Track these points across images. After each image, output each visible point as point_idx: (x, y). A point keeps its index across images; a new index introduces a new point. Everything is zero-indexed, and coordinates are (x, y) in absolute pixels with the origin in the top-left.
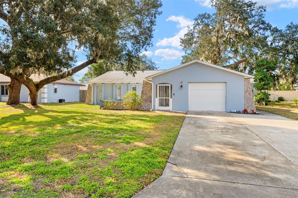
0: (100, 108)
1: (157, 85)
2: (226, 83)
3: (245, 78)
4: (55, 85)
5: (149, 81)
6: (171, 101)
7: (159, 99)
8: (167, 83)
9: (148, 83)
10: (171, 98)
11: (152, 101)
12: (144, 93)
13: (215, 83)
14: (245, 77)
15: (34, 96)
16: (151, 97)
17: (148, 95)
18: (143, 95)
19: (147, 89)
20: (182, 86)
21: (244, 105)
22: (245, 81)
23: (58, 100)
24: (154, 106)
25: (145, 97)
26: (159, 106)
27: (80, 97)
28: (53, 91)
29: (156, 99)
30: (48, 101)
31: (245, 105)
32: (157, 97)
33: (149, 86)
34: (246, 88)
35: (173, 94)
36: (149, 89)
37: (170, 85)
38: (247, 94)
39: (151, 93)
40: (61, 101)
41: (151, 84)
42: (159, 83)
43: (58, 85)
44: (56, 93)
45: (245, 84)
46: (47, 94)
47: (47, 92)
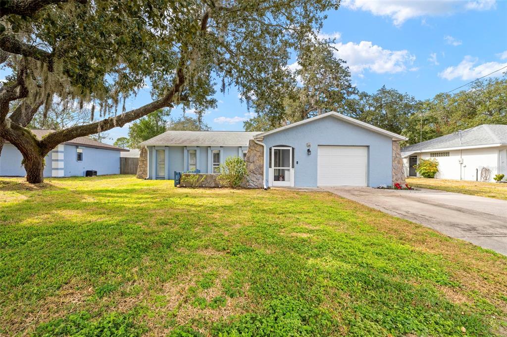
0: (176, 186)
1: (270, 149)
2: (368, 147)
3: (393, 141)
4: (79, 147)
5: (259, 141)
7: (275, 169)
8: (287, 145)
9: (257, 144)
10: (293, 167)
11: (263, 172)
13: (354, 146)
14: (393, 139)
15: (34, 164)
16: (261, 167)
17: (258, 163)
18: (249, 163)
19: (255, 155)
20: (309, 151)
21: (391, 178)
22: (393, 145)
23: (84, 173)
24: (267, 181)
25: (252, 167)
26: (275, 180)
27: (121, 168)
28: (75, 157)
29: (270, 169)
30: (64, 173)
31: (393, 178)
32: (270, 167)
33: (258, 149)
34: (394, 154)
35: (295, 163)
36: (259, 154)
37: (291, 149)
38: (396, 162)
39: (262, 161)
40: (89, 174)
41: (263, 146)
42: (274, 145)
43: (84, 148)
44: (80, 160)
45: (393, 149)
46: (63, 163)
47: (63, 159)
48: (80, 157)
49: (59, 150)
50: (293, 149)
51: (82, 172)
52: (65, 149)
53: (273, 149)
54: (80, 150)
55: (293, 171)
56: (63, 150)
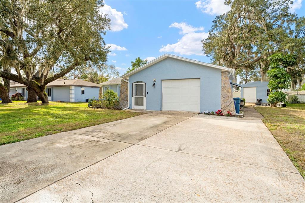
1: (133, 84)
2: (200, 78)
3: (222, 72)
4: (82, 87)
5: (126, 79)
6: (145, 99)
7: (135, 98)
8: (142, 81)
9: (125, 82)
10: (145, 96)
11: (128, 100)
12: (122, 92)
13: (189, 79)
16: (127, 96)
17: (125, 94)
18: (121, 94)
20: (154, 84)
22: (222, 76)
24: (131, 105)
25: (123, 96)
26: (135, 105)
29: (132, 97)
30: (75, 100)
31: (222, 105)
32: (133, 96)
34: (223, 84)
35: (147, 93)
36: (126, 88)
37: (144, 83)
38: (225, 91)
41: (127, 83)
42: (134, 82)
43: (85, 87)
44: (83, 94)
45: (222, 80)
46: (74, 95)
47: (74, 93)
48: (83, 92)
49: (72, 89)
50: (145, 83)
51: (84, 100)
52: (75, 88)
53: (134, 84)
54: (83, 89)
55: (146, 99)
56: (74, 89)
